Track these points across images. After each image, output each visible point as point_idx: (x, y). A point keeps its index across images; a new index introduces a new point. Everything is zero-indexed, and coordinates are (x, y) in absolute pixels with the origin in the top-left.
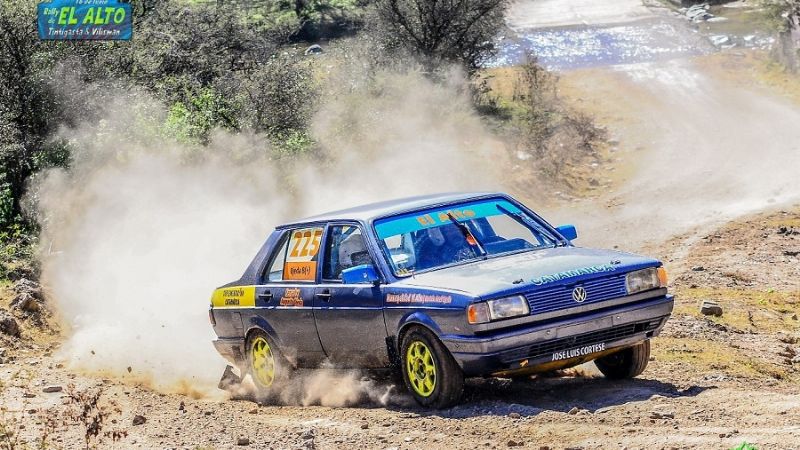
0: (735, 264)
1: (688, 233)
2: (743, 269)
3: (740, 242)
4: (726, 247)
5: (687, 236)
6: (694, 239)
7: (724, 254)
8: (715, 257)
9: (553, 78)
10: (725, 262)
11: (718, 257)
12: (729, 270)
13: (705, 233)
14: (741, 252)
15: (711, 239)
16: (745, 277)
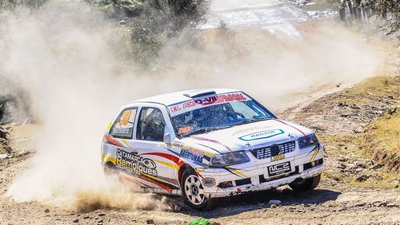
0: (317, 122)
1: (295, 107)
2: (321, 124)
3: (320, 111)
4: (313, 113)
5: (294, 108)
6: (298, 110)
7: (312, 117)
8: (308, 119)
9: (233, 33)
10: (313, 121)
11: (309, 118)
12: (315, 125)
13: (303, 106)
14: (320, 116)
15: (306, 110)
16: (322, 129)
